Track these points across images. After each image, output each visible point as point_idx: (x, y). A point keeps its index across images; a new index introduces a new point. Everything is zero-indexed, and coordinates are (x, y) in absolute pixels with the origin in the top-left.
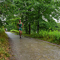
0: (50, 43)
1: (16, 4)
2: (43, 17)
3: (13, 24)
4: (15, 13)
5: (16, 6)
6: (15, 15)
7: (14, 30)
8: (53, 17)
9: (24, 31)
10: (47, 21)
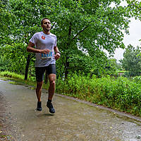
1: (17, 9)
2: (78, 43)
3: (7, 57)
4: (13, 32)
5: (16, 14)
6: (11, 37)
7: (9, 73)
8: (101, 44)
9: (32, 76)
10: (87, 54)
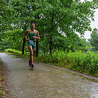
0: (70, 71)
1: (15, 6)
2: (59, 28)
3: (10, 39)
4: (13, 21)
5: (15, 9)
6: (13, 25)
7: (11, 50)
8: (74, 28)
9: (27, 51)
10: (65, 36)
